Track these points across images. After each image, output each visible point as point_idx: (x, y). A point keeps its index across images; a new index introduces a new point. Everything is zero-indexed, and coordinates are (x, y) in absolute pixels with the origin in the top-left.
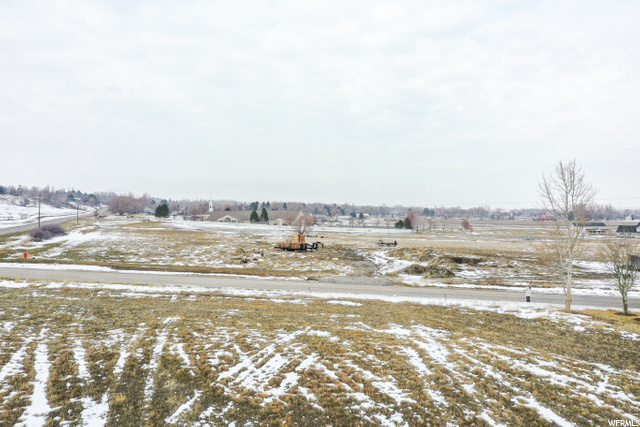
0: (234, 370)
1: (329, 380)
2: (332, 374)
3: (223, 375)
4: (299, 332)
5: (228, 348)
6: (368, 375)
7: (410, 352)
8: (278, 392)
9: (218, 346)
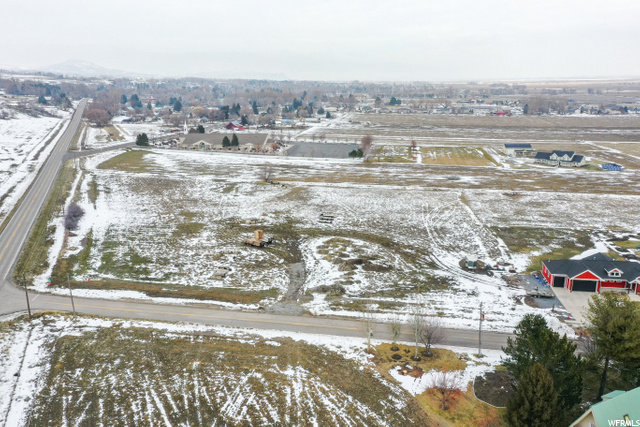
0: (225, 405)
1: (256, 411)
2: (257, 407)
3: (223, 409)
4: (250, 374)
5: (222, 390)
6: (270, 407)
7: (288, 390)
8: (240, 418)
9: (218, 389)
